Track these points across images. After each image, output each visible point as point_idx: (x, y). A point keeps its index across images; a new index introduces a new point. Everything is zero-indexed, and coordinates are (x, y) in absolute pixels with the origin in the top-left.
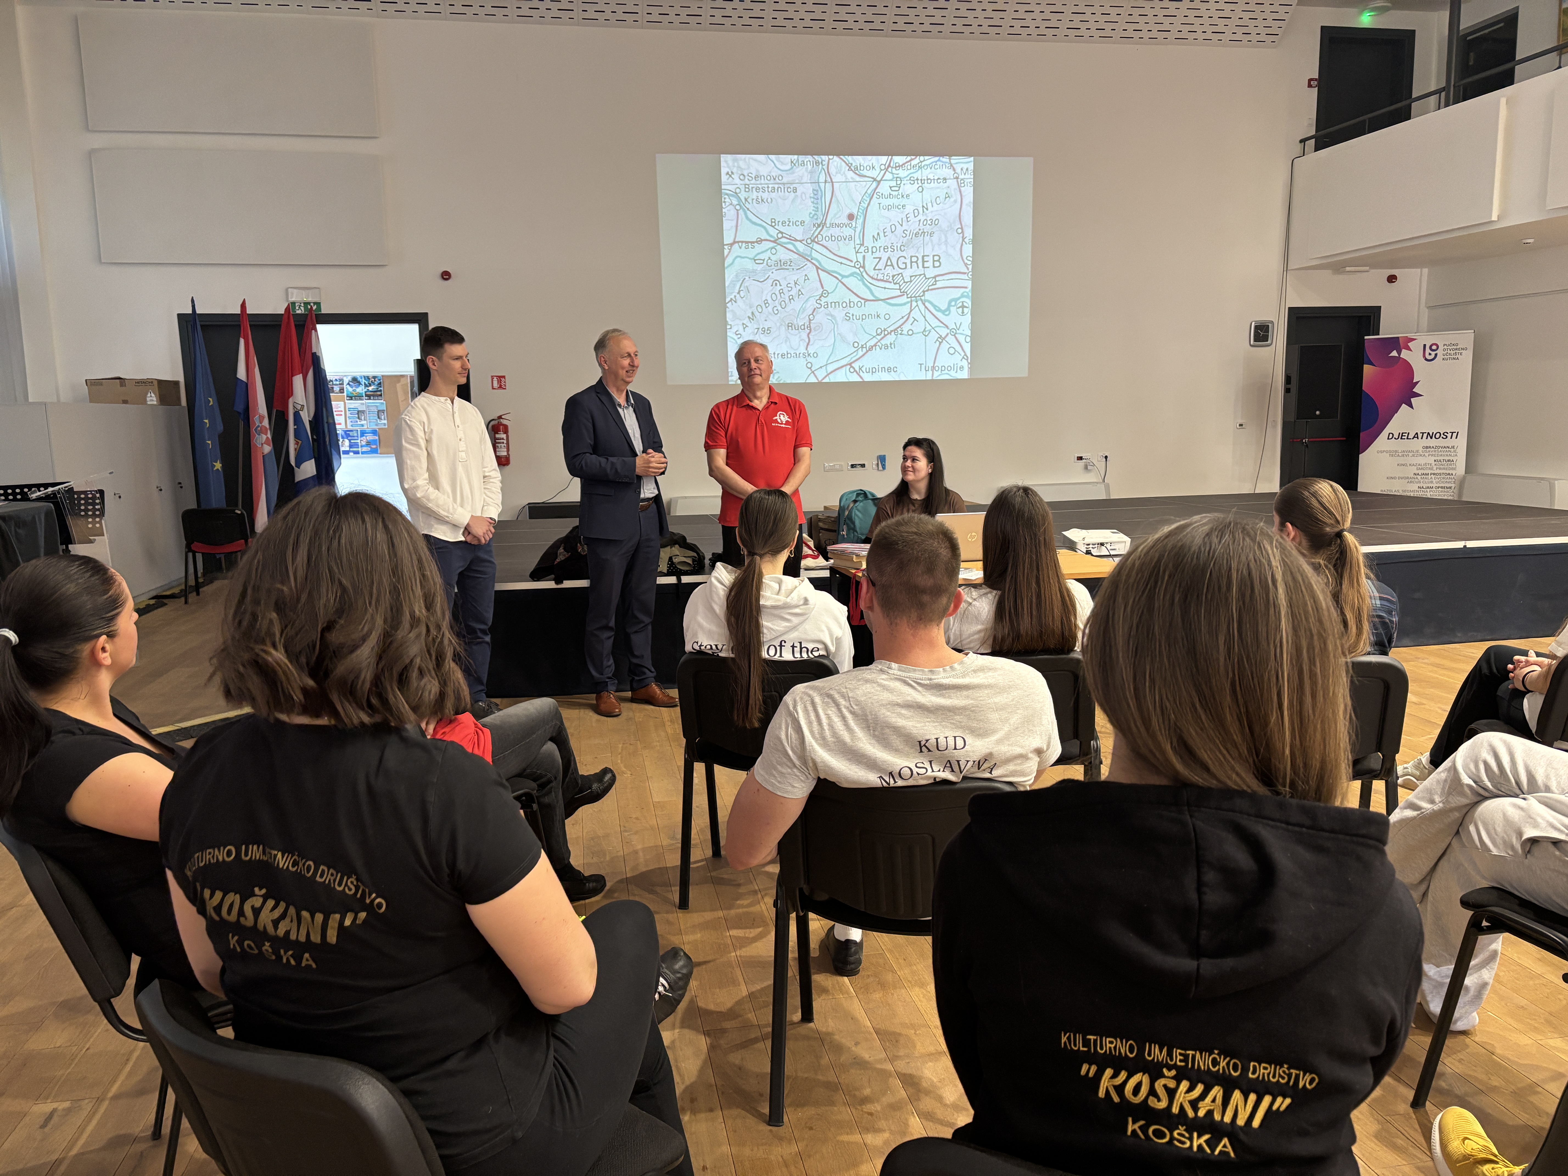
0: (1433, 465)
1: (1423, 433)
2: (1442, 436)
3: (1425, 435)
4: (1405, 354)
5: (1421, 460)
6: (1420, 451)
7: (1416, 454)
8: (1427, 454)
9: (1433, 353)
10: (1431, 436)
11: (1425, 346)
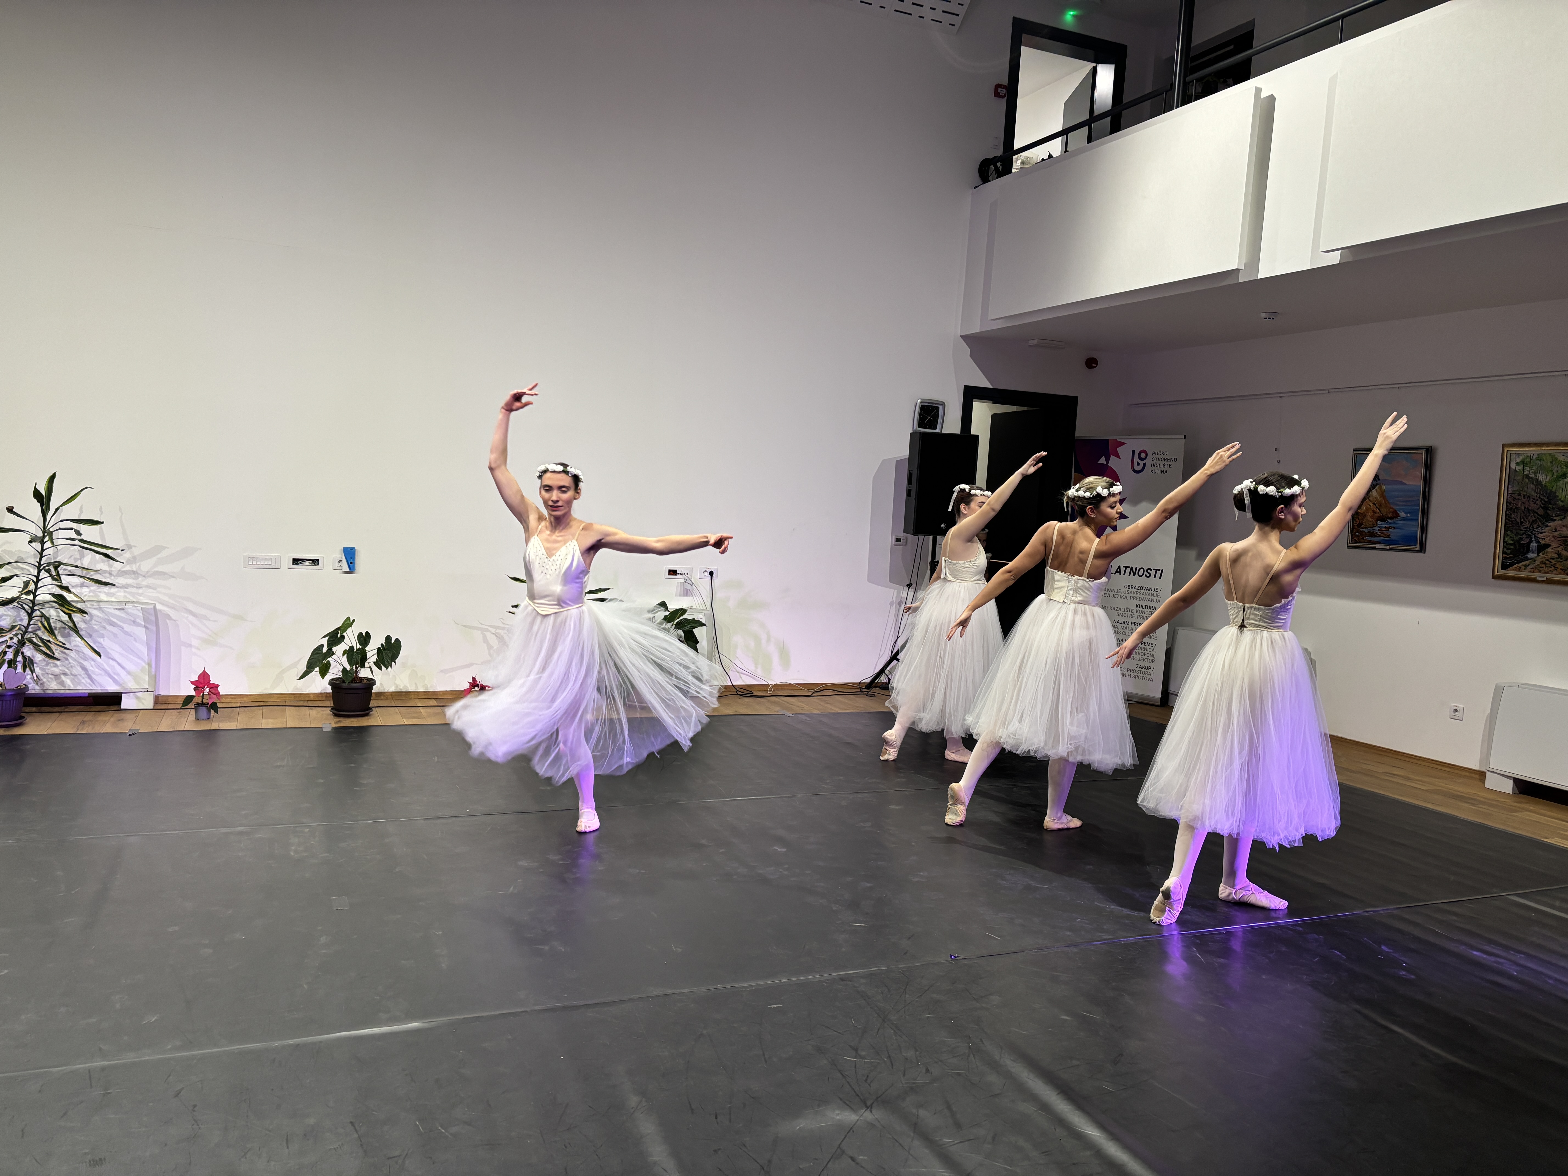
0: (1135, 611)
1: (1126, 567)
2: (1146, 573)
5: (1123, 604)
6: (1122, 591)
7: (1117, 594)
8: (1128, 596)
9: (1142, 463)
10: (1133, 572)
11: (1133, 452)
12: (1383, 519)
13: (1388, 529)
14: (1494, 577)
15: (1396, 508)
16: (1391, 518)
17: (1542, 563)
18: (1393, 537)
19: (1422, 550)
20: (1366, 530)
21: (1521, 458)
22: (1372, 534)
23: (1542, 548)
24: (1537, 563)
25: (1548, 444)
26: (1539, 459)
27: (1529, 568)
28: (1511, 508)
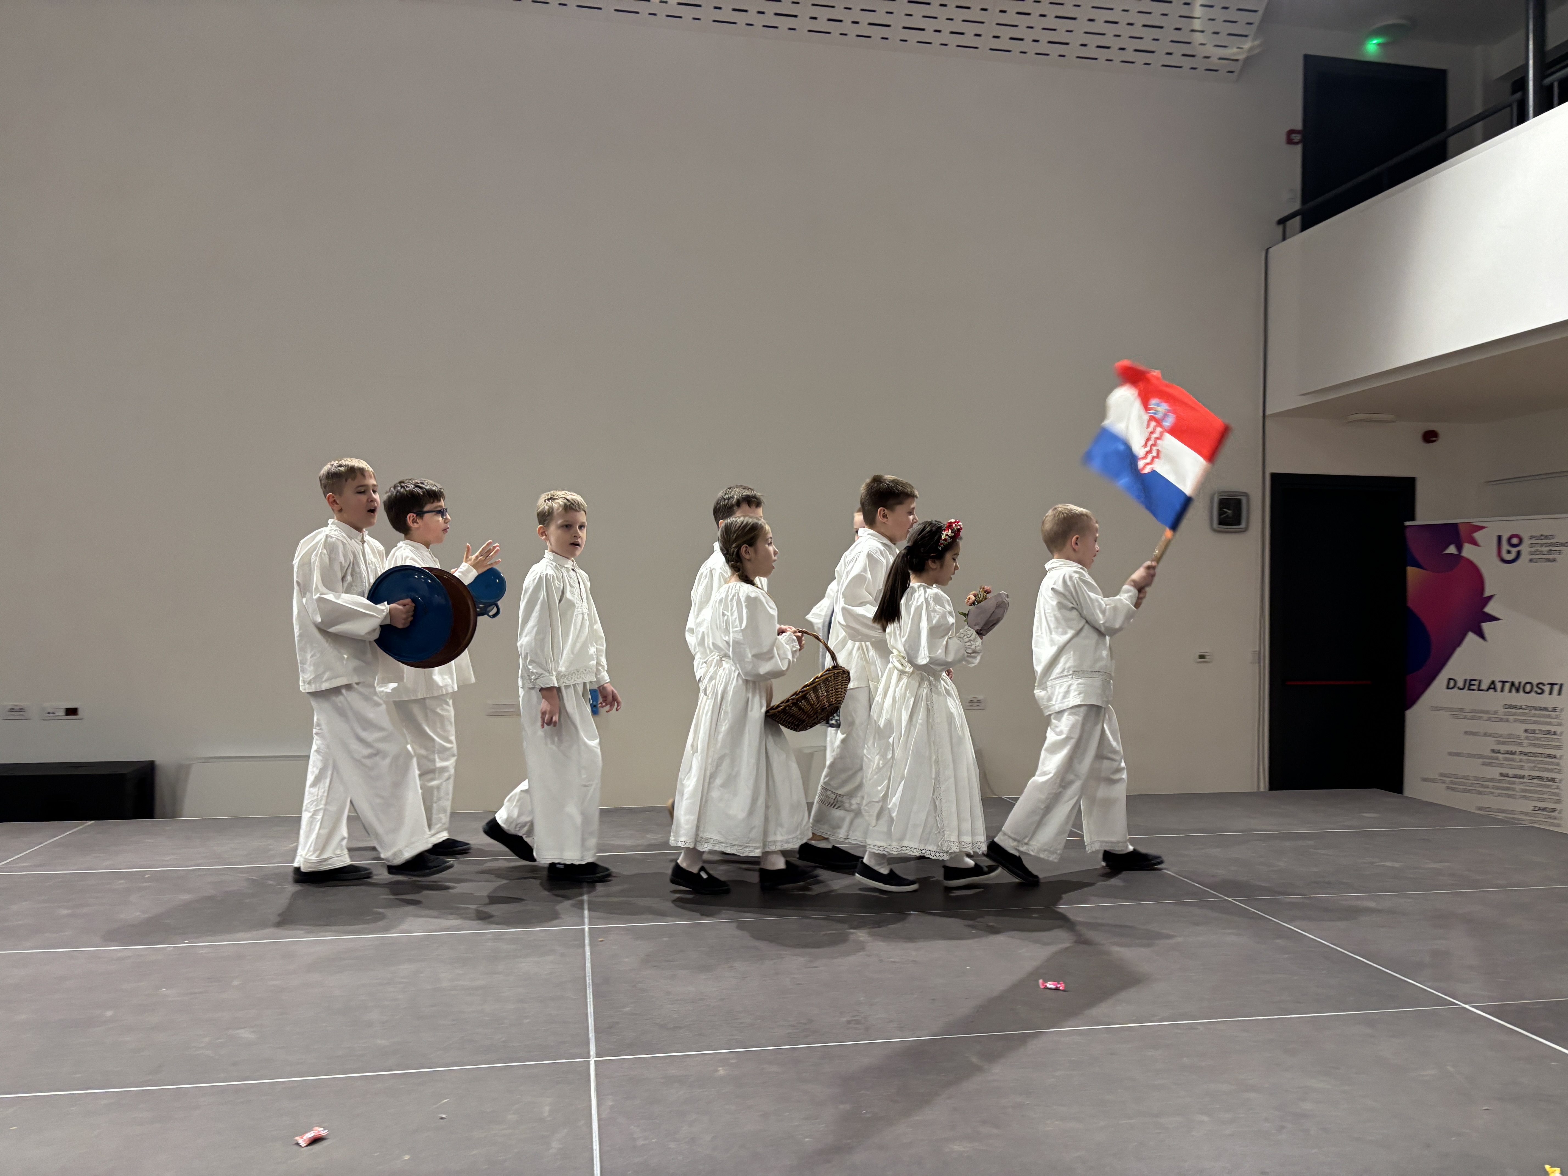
0: (1524, 737)
1: (1504, 682)
2: (1535, 689)
3: (1507, 685)
4: (1468, 551)
5: (1503, 729)
6: (1500, 713)
7: (1493, 716)
8: (1512, 719)
9: (1514, 550)
10: (1516, 687)
11: (1500, 538)
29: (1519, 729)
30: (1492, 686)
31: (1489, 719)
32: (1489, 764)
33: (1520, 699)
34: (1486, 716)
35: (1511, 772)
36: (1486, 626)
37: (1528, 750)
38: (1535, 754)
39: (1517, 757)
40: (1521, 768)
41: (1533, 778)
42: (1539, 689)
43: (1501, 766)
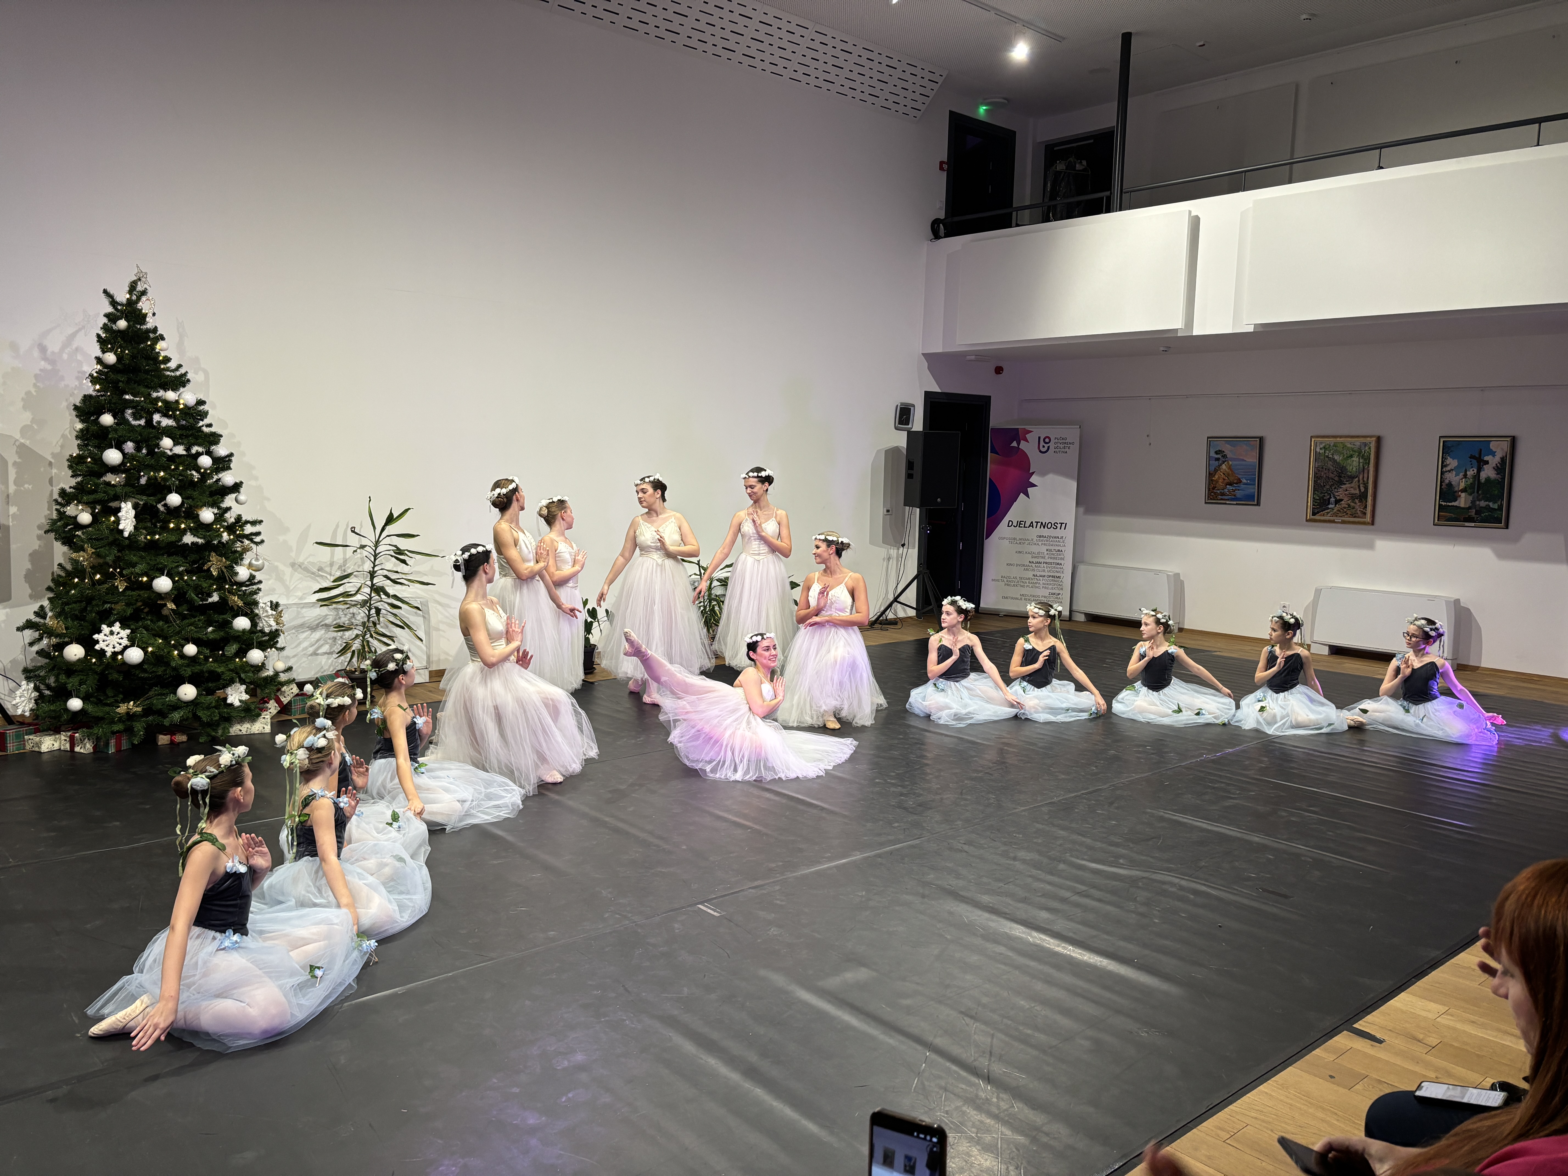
0: (1045, 554)
1: (1037, 522)
3: (1039, 524)
4: (1023, 445)
5: (1034, 549)
6: (1035, 540)
7: (1030, 542)
8: (1040, 543)
9: (1046, 446)
10: (1043, 525)
11: (1039, 438)
12: (1230, 484)
13: (1234, 491)
14: (1307, 521)
15: (1240, 476)
16: (1236, 483)
17: (1338, 511)
18: (1238, 496)
19: (1258, 504)
20: (1218, 492)
21: (1323, 445)
22: (1223, 494)
23: (1337, 502)
24: (1335, 511)
25: (1341, 437)
26: (1335, 445)
27: (1329, 515)
28: (1317, 477)
29: (1043, 549)
30: (1031, 525)
31: (1029, 544)
32: (1027, 569)
33: (1045, 532)
34: (1027, 542)
35: (1038, 574)
36: (1030, 490)
37: (1048, 561)
38: (1051, 563)
39: (1042, 565)
40: (1044, 571)
41: (1050, 576)
42: (1054, 526)
43: (1034, 570)
